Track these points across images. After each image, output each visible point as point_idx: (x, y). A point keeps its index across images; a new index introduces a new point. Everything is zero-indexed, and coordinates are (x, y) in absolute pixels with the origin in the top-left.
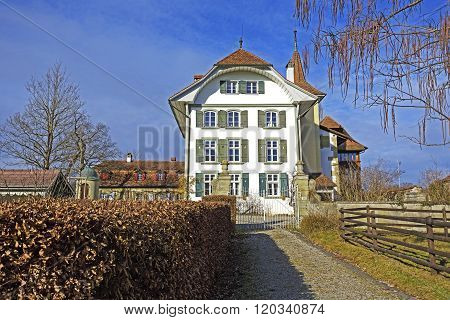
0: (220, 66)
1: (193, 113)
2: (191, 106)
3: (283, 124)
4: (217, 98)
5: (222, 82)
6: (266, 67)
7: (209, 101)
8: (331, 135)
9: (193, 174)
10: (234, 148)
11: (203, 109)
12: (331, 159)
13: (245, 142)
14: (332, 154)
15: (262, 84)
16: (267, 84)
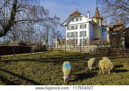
0: (71, 16)
1: (67, 27)
2: (66, 26)
3: (86, 27)
4: (71, 23)
5: (72, 19)
6: (80, 14)
7: (70, 24)
8: (107, 28)
9: (66, 40)
10: (75, 34)
11: (68, 26)
12: (107, 34)
13: (77, 32)
14: (107, 33)
15: (81, 18)
16: (82, 18)
